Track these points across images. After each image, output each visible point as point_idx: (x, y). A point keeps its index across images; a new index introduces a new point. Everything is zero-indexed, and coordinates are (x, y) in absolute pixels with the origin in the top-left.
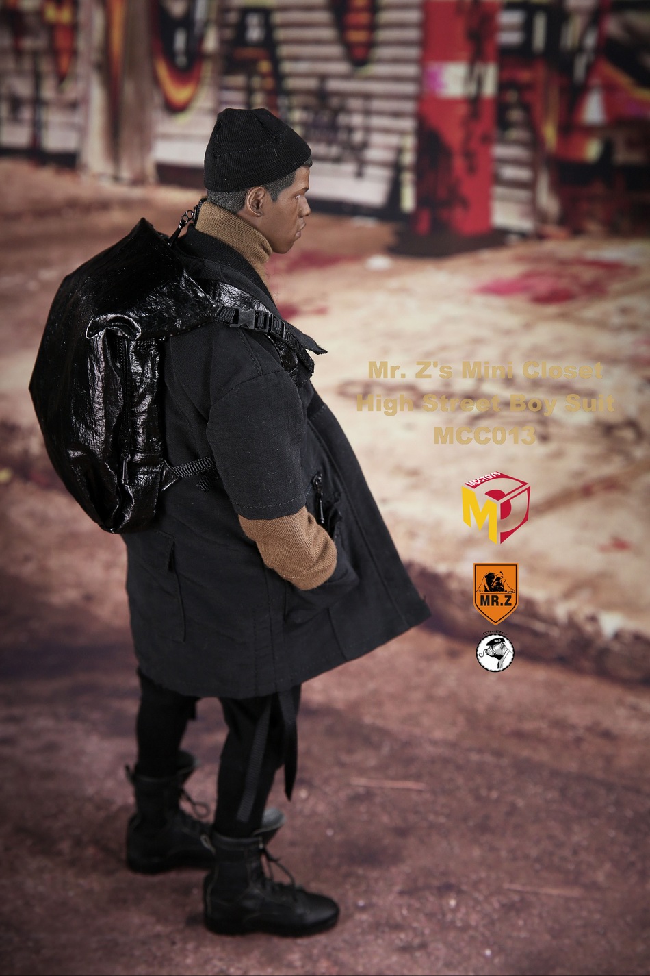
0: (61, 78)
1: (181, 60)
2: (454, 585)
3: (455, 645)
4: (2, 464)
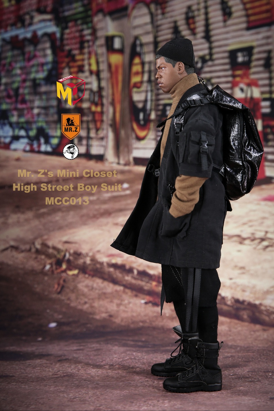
0: (97, 130)
1: (142, 122)
2: (263, 308)
3: (265, 328)
4: (75, 268)
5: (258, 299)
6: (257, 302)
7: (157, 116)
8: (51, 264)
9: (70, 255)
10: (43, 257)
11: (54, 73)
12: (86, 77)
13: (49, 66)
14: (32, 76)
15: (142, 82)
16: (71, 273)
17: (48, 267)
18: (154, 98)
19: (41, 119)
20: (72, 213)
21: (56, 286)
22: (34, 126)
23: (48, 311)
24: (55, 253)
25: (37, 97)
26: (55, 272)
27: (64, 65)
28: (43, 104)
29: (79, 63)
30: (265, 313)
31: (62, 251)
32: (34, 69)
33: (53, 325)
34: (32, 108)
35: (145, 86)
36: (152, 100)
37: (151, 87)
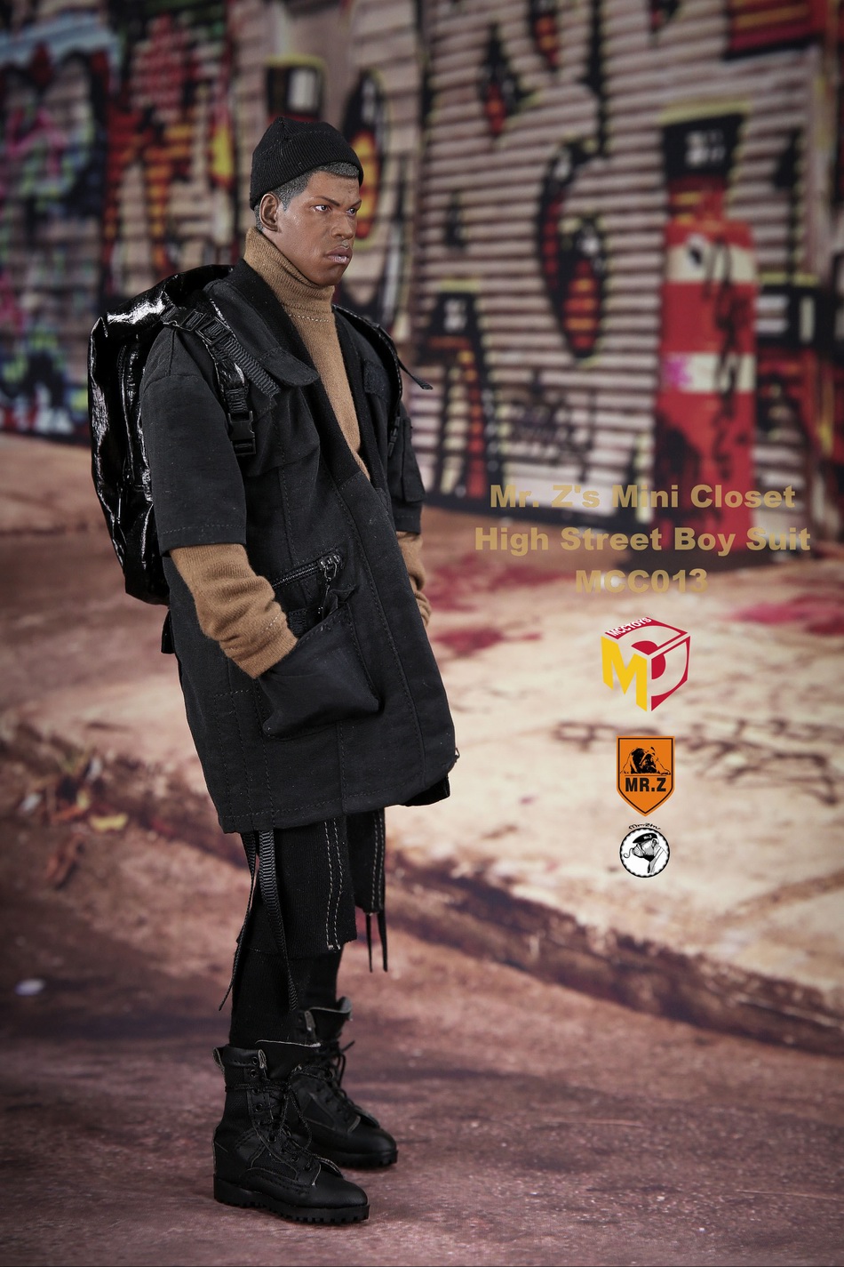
2: (706, 970)
3: (705, 1035)
4: (119, 807)
5: (693, 939)
6: (690, 950)
7: (415, 330)
8: (43, 793)
9: (105, 765)
10: (19, 769)
11: (94, 180)
12: (197, 199)
13: (81, 159)
14: (26, 188)
15: (373, 220)
16: (102, 824)
17: (32, 802)
18: (409, 272)
19: (45, 326)
20: (121, 633)
21: (53, 864)
22: (21, 350)
23: (21, 941)
24: (59, 757)
25: (37, 258)
26: (55, 819)
27: (127, 155)
28: (54, 279)
29: (177, 152)
30: (711, 985)
31: (81, 753)
32: (31, 167)
33: (31, 987)
34: (18, 292)
35: (382, 234)
36: (401, 280)
37: (403, 235)
